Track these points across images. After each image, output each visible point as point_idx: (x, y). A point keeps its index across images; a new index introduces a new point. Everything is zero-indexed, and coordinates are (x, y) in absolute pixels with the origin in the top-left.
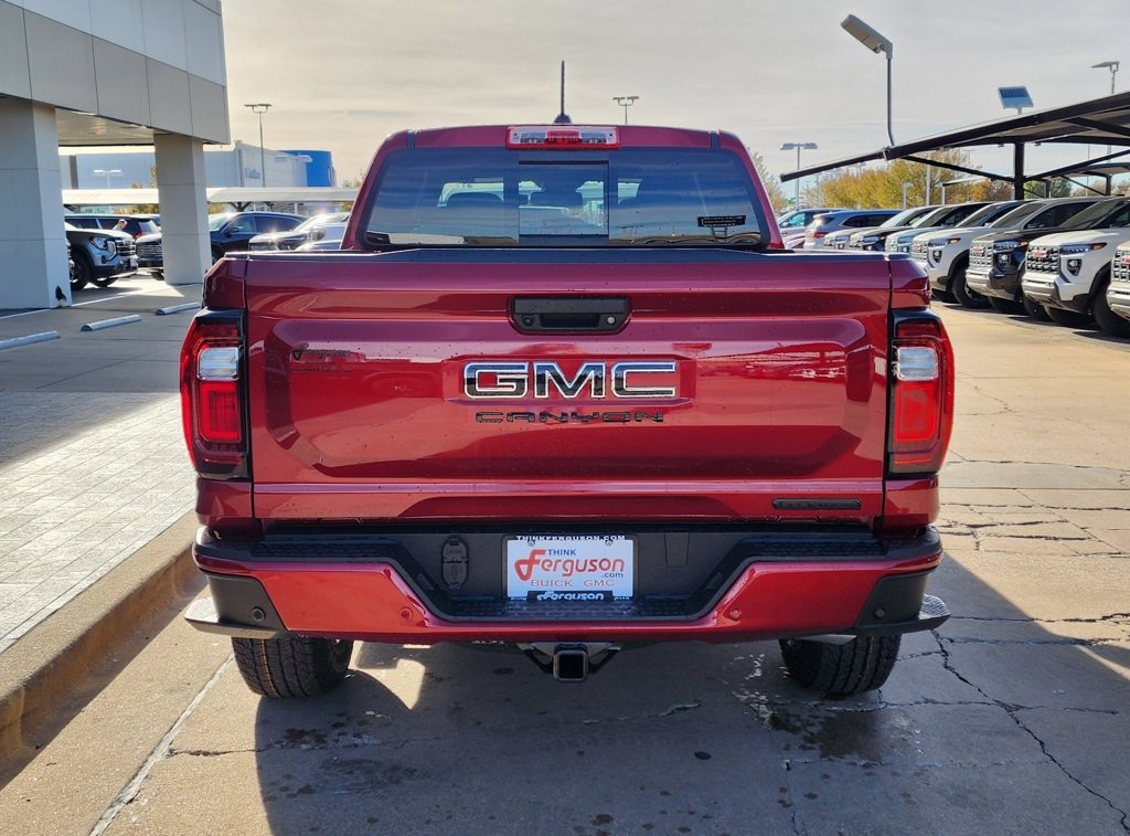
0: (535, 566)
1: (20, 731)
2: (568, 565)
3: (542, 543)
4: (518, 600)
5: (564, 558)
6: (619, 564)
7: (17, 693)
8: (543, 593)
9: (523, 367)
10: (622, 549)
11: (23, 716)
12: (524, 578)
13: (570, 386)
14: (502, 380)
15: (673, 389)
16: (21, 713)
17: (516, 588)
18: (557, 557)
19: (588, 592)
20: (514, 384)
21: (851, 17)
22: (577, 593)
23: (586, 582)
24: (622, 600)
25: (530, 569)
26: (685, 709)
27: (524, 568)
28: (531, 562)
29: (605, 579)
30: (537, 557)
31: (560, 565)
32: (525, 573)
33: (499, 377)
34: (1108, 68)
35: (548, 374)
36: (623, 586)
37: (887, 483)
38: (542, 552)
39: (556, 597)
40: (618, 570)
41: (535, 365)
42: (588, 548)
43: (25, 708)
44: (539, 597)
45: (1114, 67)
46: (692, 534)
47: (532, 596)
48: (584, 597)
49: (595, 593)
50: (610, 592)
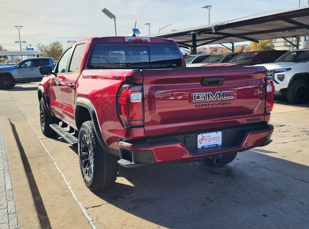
0: (203, 140)
2: (209, 139)
3: (204, 135)
4: (200, 149)
5: (209, 137)
6: (219, 138)
8: (205, 146)
9: (205, 94)
10: (220, 134)
12: (201, 143)
13: (214, 97)
14: (201, 97)
15: (233, 97)
17: (199, 146)
18: (207, 138)
19: (213, 145)
20: (203, 98)
21: (105, 9)
23: (213, 143)
24: (220, 146)
25: (202, 141)
27: (201, 141)
28: (202, 139)
29: (216, 141)
30: (203, 138)
31: (208, 139)
33: (200, 96)
34: (148, 25)
35: (210, 95)
36: (220, 143)
39: (207, 147)
41: (207, 93)
42: (213, 135)
44: (204, 147)
45: (149, 25)
47: (203, 147)
48: (213, 146)
49: (215, 145)
50: (217, 144)
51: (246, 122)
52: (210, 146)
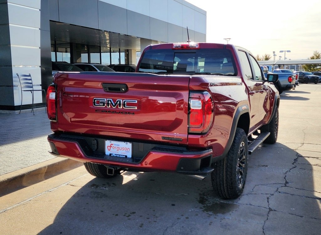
1: (44, 175)
2: (118, 148)
3: (113, 142)
4: (107, 155)
5: (117, 146)
6: (129, 149)
7: (45, 167)
8: (112, 154)
9: (105, 100)
10: (129, 145)
11: (46, 172)
13: (114, 104)
15: (136, 107)
16: (45, 171)
17: (107, 152)
20: (103, 104)
22: (119, 155)
23: (122, 153)
24: (129, 158)
26: (184, 195)
28: (111, 147)
29: (126, 153)
30: (112, 146)
31: (116, 148)
32: (109, 149)
35: (110, 102)
36: (129, 155)
37: (189, 135)
38: (113, 144)
39: (115, 156)
40: (128, 151)
41: (107, 99)
42: (122, 144)
43: (47, 171)
44: (112, 155)
46: (145, 144)
47: (110, 154)
48: (121, 156)
49: (123, 155)
50: (127, 156)
51: (161, 140)
52: (118, 156)
